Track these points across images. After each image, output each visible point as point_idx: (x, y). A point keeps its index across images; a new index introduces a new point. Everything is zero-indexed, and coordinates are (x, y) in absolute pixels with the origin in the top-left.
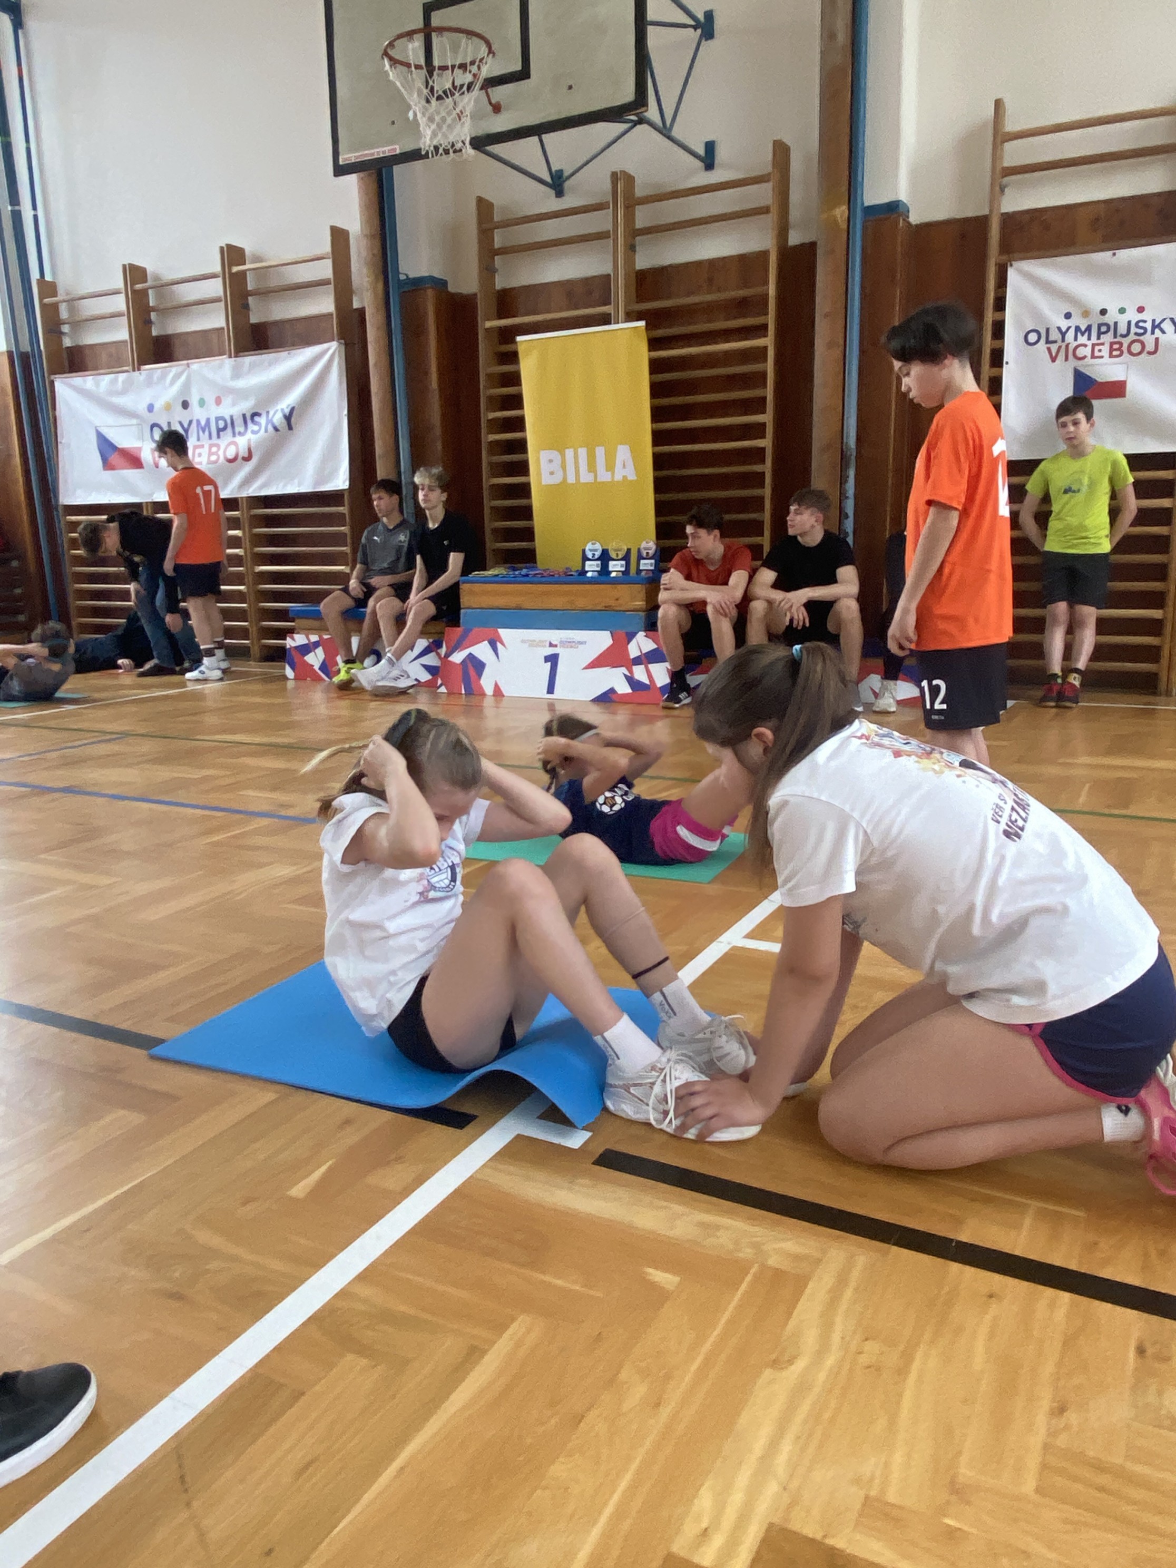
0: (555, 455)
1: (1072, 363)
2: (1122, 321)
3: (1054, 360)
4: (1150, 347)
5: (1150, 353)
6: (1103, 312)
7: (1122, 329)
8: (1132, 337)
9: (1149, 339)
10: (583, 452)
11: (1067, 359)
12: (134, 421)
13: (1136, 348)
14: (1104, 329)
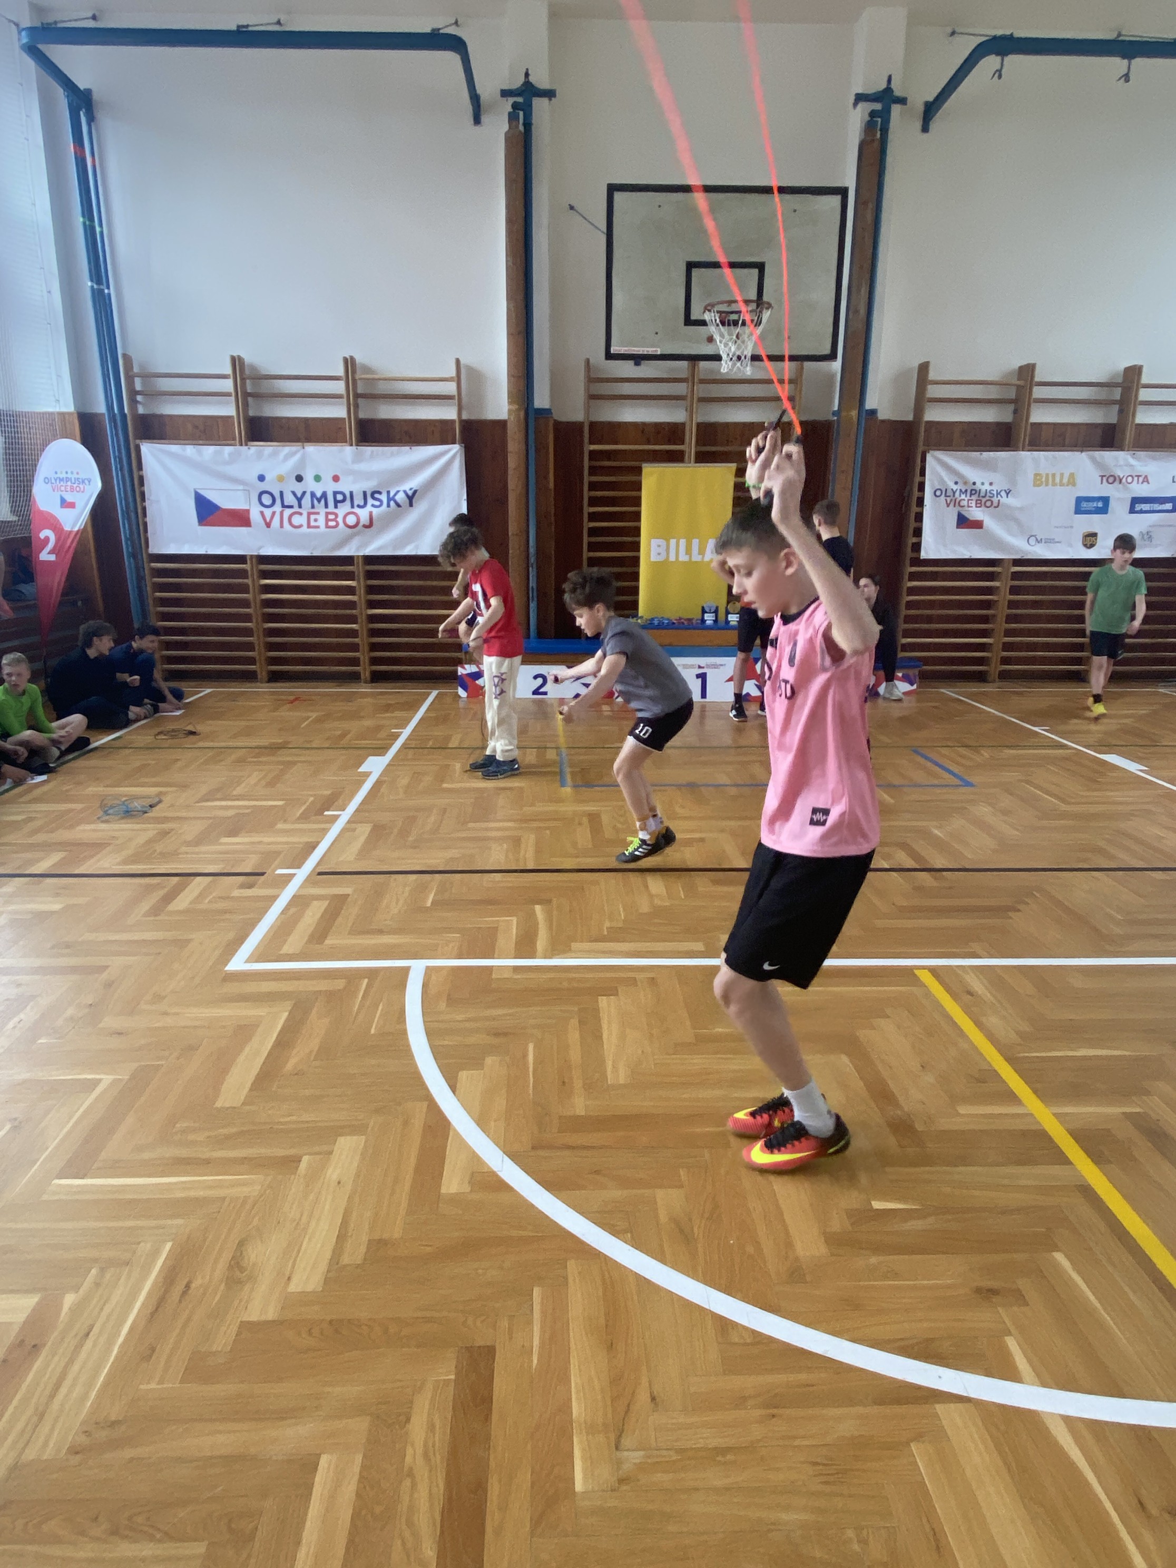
0: (662, 542)
1: (957, 509)
2: (983, 488)
3: (948, 505)
4: (995, 504)
5: (995, 507)
6: (974, 484)
7: (982, 494)
8: (987, 498)
9: (995, 500)
10: (683, 542)
11: (955, 506)
12: (241, 487)
13: (988, 504)
14: (973, 492)
